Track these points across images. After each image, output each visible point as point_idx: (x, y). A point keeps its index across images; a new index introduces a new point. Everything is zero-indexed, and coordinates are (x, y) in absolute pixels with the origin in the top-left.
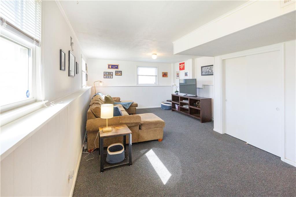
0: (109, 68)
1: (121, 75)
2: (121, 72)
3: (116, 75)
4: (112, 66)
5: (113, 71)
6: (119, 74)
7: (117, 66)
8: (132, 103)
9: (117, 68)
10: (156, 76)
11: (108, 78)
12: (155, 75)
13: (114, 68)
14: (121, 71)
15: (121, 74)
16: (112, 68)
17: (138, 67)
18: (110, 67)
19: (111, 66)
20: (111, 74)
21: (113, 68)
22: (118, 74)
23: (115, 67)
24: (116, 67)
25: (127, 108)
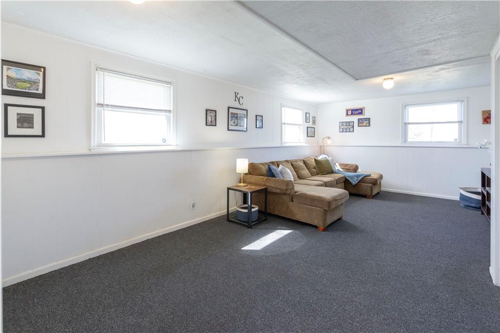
0: (347, 115)
1: (369, 126)
2: (369, 120)
3: (358, 126)
4: (352, 110)
5: (355, 119)
6: (364, 124)
7: (362, 110)
8: (365, 176)
9: (361, 113)
10: (460, 122)
11: (346, 132)
12: (457, 120)
13: (356, 114)
14: (369, 118)
15: (369, 123)
16: (352, 114)
17: (405, 106)
18: (350, 113)
19: (350, 111)
20: (351, 124)
21: (354, 114)
22: (362, 125)
23: (357, 112)
24: (360, 111)
25: (354, 183)
